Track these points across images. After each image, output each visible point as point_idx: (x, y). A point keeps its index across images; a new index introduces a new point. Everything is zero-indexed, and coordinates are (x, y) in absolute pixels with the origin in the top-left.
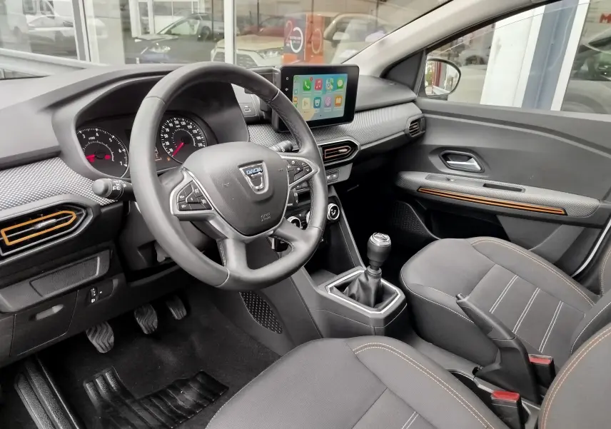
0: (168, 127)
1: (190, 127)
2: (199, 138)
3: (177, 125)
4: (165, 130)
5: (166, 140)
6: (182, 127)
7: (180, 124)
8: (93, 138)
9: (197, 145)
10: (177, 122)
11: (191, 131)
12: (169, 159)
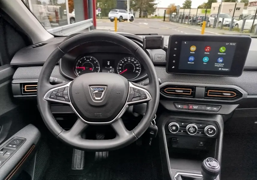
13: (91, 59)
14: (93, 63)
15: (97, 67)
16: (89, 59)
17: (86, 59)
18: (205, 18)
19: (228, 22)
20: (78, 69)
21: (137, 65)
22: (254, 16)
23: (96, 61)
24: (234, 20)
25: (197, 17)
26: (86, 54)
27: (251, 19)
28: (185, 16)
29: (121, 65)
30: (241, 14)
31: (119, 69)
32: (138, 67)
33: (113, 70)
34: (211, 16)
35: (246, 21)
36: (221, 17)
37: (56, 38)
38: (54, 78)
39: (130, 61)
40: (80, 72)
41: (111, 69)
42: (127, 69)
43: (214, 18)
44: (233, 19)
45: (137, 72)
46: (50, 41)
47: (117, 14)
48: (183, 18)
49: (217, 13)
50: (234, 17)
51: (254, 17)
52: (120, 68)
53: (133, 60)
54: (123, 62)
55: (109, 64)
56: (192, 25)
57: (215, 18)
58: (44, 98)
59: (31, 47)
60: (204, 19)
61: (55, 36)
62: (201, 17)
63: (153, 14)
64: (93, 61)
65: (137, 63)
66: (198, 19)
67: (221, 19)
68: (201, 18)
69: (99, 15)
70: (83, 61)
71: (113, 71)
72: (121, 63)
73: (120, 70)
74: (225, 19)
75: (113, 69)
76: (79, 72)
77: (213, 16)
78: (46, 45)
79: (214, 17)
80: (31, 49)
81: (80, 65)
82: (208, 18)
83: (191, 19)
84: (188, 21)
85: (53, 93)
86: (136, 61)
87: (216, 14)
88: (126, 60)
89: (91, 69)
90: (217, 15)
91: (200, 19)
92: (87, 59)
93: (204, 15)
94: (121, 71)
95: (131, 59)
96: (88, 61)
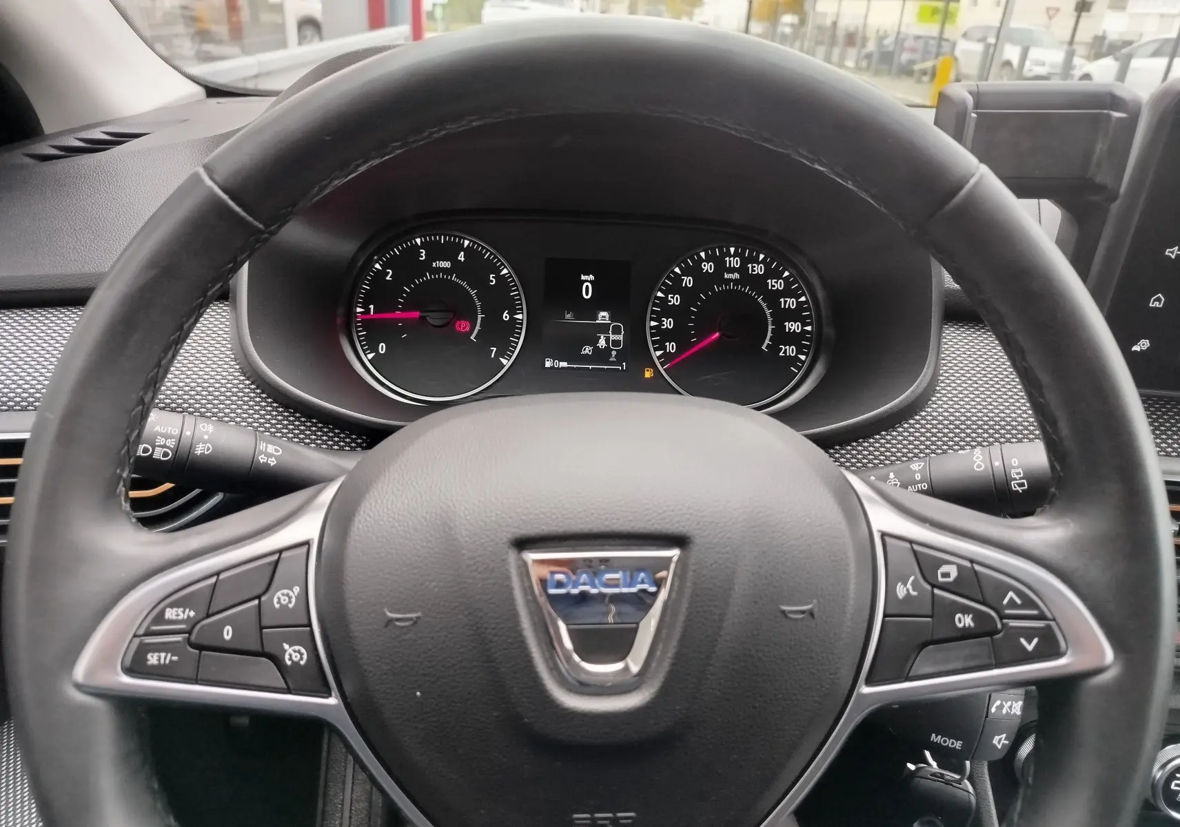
0: (695, 271)
1: (776, 285)
2: (793, 327)
3: (732, 270)
4: (678, 279)
5: (668, 311)
6: (746, 278)
7: (743, 270)
8: (446, 264)
9: (774, 348)
10: (735, 262)
11: (773, 298)
12: (648, 374)
13: (461, 257)
14: (480, 282)
15: (506, 316)
16: (449, 252)
17: (432, 257)
18: (939, 46)
19: (1043, 64)
20: (367, 324)
21: (791, 303)
22: (1167, 40)
23: (497, 271)
24: (1077, 61)
25: (901, 36)
26: (431, 221)
27: (1156, 54)
28: (841, 34)
29: (675, 300)
30: (1100, 34)
31: (658, 330)
32: (794, 315)
33: (620, 337)
34: (965, 35)
35: (1135, 63)
36: (1014, 42)
37: (214, 101)
38: (190, 420)
39: (736, 276)
40: (382, 348)
41: (604, 328)
42: (717, 334)
43: (979, 47)
44: (1070, 55)
45: (791, 350)
46: (172, 116)
47: (525, 8)
48: (833, 42)
49: (998, 24)
50: (1075, 46)
51: (1169, 48)
52: (668, 323)
53: (759, 269)
54: (688, 281)
55: (587, 291)
56: (877, 73)
57: (988, 46)
58: (80, 671)
59: (18, 156)
60: (934, 50)
61: (213, 92)
62: (918, 38)
63: (691, 19)
64: (476, 269)
65: (787, 293)
66: (903, 49)
67: (1011, 53)
68: (921, 43)
69: (439, 13)
70: (408, 266)
71: (616, 343)
72: (676, 287)
73: (665, 336)
74: (1034, 53)
75: (616, 331)
76: (375, 350)
77: (979, 35)
78: (136, 140)
79: (980, 41)
80: (22, 166)
81: (382, 295)
82: (954, 45)
83: (871, 47)
84: (859, 53)
85: (160, 618)
86: (778, 276)
87: (988, 28)
88: (708, 267)
89: (463, 326)
90: (994, 33)
91: (913, 50)
92: (437, 252)
93: (932, 29)
94: (671, 347)
95: (745, 262)
96: (444, 270)
